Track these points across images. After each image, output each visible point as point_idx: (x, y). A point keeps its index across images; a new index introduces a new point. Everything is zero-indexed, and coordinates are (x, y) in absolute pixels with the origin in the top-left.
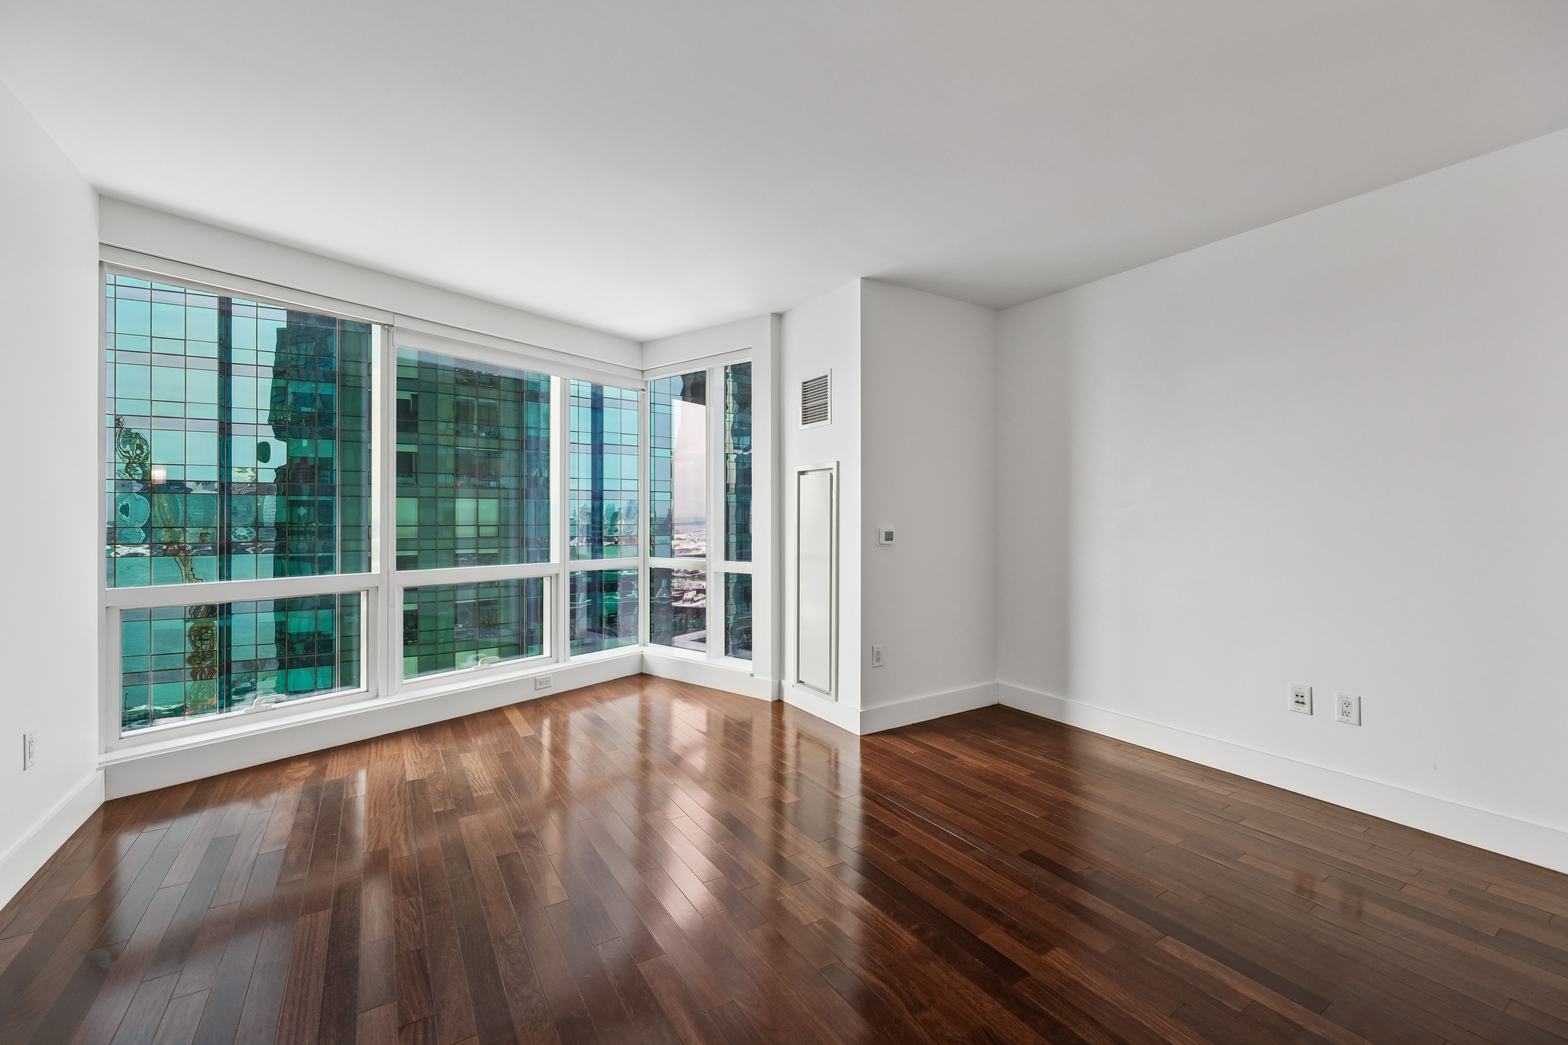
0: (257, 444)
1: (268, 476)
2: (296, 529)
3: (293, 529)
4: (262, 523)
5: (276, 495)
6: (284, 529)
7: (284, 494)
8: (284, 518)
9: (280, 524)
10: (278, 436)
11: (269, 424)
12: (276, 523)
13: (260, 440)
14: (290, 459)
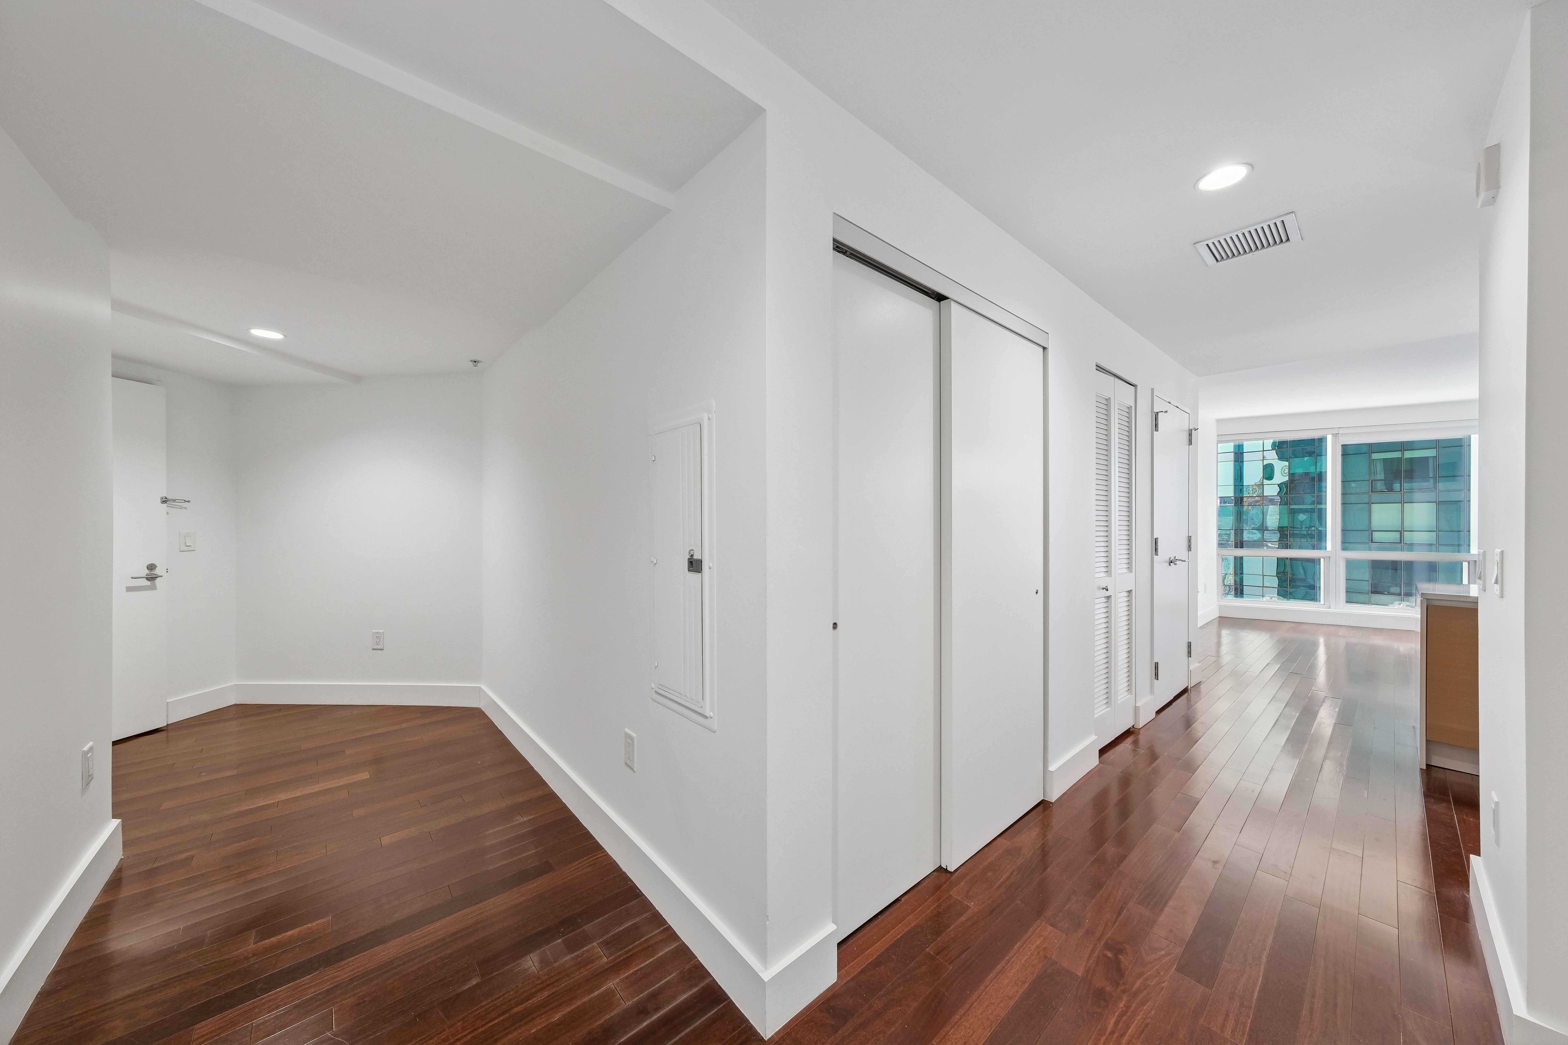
0: (1263, 466)
1: (1271, 490)
2: (1298, 532)
3: (1295, 532)
4: (1267, 527)
5: (1280, 505)
6: (1286, 532)
7: (1286, 504)
8: (1285, 524)
9: (1282, 527)
10: (1281, 458)
11: (1272, 450)
12: (1279, 527)
13: (1266, 462)
14: (1292, 475)
